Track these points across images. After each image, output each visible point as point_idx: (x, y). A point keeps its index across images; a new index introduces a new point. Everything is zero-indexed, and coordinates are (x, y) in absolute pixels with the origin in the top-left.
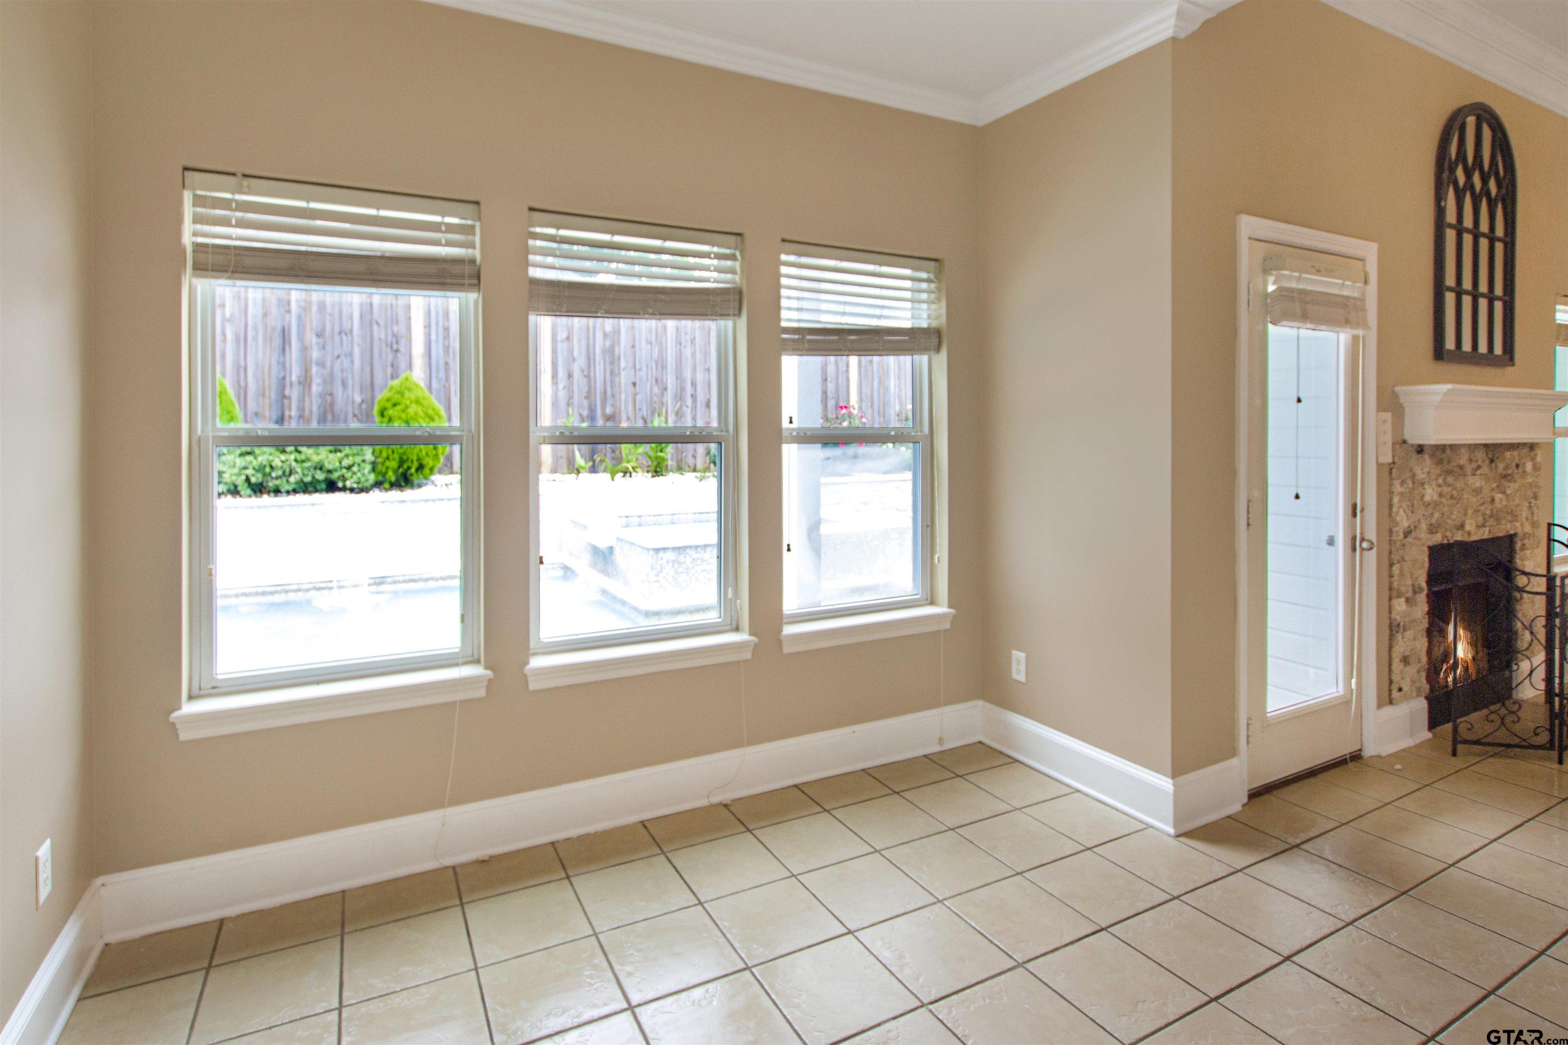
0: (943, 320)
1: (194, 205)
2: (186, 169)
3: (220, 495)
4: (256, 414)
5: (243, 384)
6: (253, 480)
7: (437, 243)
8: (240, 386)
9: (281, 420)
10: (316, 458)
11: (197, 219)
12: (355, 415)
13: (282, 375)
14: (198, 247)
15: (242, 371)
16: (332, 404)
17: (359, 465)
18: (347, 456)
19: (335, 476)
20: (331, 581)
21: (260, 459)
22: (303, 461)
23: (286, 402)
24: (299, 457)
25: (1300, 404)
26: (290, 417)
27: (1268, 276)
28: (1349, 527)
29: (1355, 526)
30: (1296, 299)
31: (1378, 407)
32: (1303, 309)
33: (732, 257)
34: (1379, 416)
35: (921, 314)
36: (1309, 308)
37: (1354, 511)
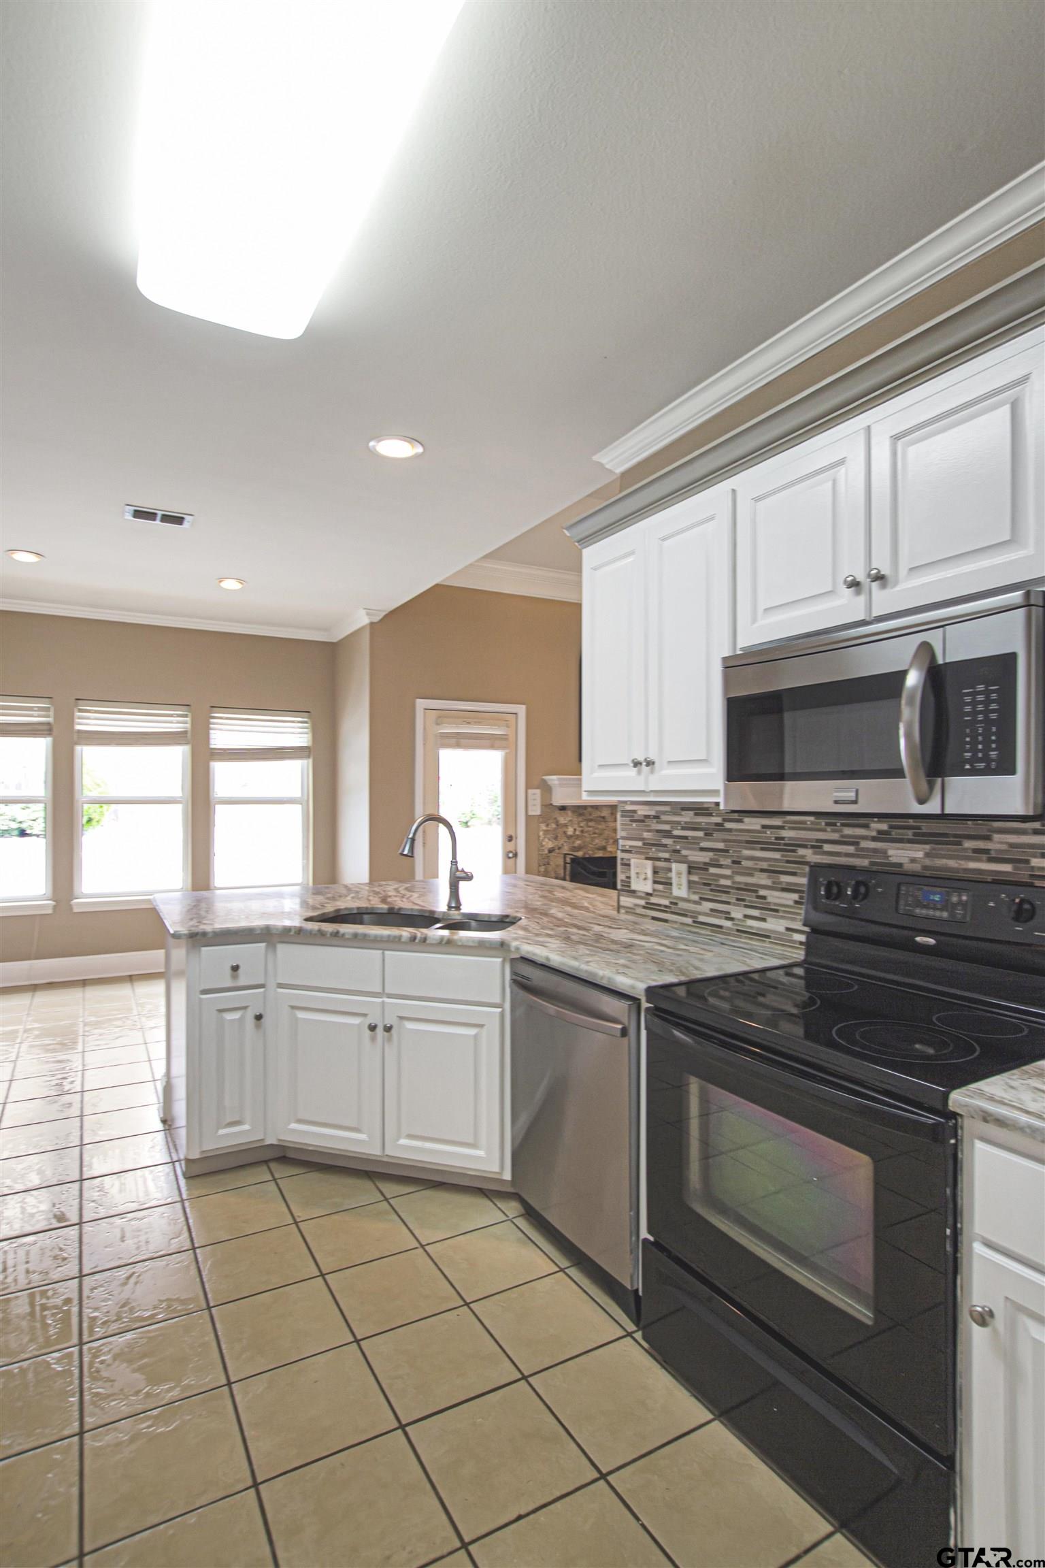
0: (310, 744)
7: (33, 716)
19: (24, 826)
27: (438, 727)
28: (504, 846)
29: (511, 846)
30: (453, 737)
31: (528, 787)
32: (458, 741)
33: (186, 716)
34: (530, 791)
35: (301, 740)
36: (463, 741)
37: (510, 839)
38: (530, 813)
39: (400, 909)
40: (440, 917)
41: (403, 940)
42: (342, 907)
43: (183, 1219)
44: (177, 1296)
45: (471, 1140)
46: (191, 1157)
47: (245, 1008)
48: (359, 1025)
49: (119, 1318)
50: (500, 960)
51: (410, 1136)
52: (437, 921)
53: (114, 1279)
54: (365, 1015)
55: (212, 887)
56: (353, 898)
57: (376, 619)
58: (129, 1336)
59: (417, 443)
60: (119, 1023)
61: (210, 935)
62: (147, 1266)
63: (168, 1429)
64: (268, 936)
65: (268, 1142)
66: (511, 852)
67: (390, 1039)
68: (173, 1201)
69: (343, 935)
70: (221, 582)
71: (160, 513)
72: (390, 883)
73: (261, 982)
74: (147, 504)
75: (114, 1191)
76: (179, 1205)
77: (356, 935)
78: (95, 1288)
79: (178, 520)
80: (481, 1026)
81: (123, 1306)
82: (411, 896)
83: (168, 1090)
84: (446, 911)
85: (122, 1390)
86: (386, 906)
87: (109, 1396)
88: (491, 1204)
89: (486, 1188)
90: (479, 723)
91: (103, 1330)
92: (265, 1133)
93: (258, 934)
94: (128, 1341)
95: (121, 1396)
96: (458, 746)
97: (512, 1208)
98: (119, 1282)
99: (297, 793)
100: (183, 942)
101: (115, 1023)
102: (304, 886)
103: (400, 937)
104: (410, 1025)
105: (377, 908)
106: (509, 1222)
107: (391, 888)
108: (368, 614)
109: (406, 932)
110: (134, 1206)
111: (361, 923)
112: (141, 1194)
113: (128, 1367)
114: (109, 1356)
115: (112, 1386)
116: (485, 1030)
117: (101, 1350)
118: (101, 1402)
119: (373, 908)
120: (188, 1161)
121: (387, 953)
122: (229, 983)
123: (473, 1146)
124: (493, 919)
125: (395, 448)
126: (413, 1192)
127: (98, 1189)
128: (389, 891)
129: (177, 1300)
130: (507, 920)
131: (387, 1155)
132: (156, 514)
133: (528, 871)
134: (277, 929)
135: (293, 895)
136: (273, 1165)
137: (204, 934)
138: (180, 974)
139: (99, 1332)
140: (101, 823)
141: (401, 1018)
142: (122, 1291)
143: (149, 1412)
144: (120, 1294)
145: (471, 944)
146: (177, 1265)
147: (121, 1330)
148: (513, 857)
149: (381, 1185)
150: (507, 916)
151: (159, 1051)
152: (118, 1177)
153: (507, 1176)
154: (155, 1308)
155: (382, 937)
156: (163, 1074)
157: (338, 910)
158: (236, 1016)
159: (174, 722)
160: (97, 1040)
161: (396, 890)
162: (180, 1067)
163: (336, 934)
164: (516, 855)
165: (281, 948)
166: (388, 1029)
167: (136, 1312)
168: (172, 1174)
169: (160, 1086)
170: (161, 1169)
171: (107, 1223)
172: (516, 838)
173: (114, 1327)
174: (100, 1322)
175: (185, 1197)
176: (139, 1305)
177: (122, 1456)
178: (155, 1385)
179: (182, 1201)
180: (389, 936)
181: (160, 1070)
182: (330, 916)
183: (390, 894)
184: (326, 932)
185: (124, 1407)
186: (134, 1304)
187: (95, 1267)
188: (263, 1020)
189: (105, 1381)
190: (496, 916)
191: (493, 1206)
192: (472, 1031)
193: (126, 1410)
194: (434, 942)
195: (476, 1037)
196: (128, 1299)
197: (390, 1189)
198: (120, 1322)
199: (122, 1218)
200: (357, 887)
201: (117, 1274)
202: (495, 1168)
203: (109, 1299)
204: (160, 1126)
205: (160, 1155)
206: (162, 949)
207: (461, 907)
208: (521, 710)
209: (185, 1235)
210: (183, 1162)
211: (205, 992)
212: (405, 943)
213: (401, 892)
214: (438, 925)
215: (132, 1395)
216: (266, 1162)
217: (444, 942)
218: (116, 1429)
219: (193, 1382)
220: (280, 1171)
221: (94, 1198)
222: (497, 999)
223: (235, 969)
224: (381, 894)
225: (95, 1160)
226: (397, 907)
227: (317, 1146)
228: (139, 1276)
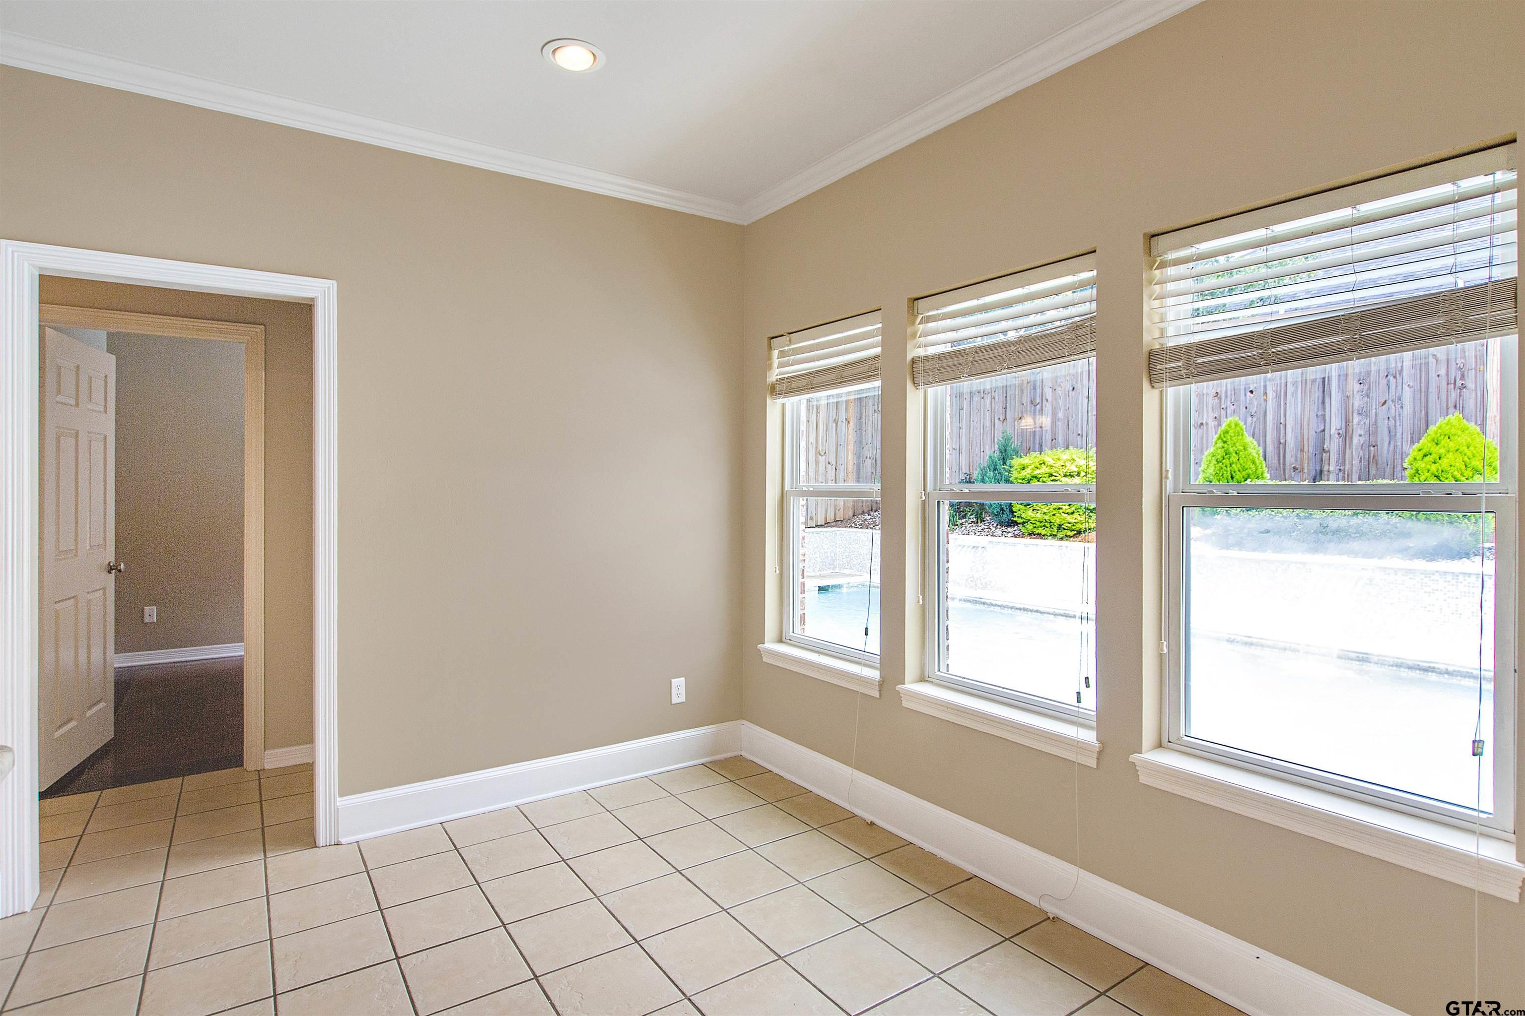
1: (779, 358)
2: (772, 339)
4: (1294, 471)
11: (779, 366)
13: (1321, 427)
16: (1376, 457)
20: (1298, 644)
23: (1325, 456)
26: (1329, 472)
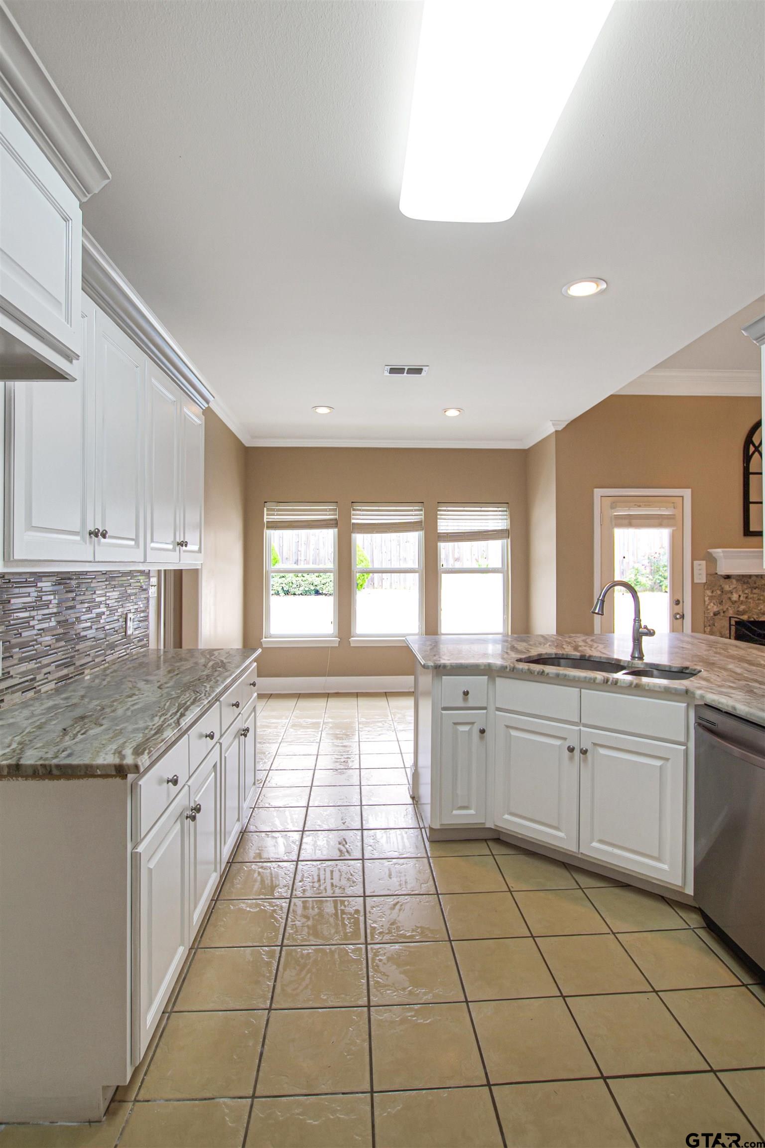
0: (509, 527)
1: (267, 511)
2: (265, 502)
3: (273, 594)
4: (287, 558)
5: (281, 546)
6: (285, 589)
7: (326, 515)
8: (280, 546)
9: (297, 562)
10: (310, 580)
11: (267, 515)
12: (329, 559)
13: (297, 540)
14: (268, 522)
15: (281, 539)
16: (318, 554)
17: (329, 583)
18: (323, 579)
19: (318, 588)
21: (288, 579)
22: (305, 581)
23: (299, 553)
24: (304, 579)
25: (624, 559)
26: (301, 560)
27: (613, 510)
28: (672, 609)
29: (678, 609)
30: (625, 518)
31: (694, 559)
32: (630, 522)
33: (421, 510)
34: (695, 562)
35: (500, 524)
36: (634, 521)
37: (677, 602)
38: (696, 581)
39: (590, 656)
40: (626, 665)
41: (597, 681)
42: (543, 653)
43: (429, 871)
44: (427, 926)
45: (656, 854)
46: (434, 827)
47: (473, 723)
48: (560, 747)
49: (390, 932)
50: (685, 705)
51: (601, 841)
52: (623, 668)
53: (385, 904)
54: (565, 739)
55: (439, 633)
56: (550, 645)
57: (560, 428)
58: (397, 946)
59: (603, 281)
60: (380, 724)
61: (449, 668)
62: (406, 899)
63: (425, 1022)
64: (488, 671)
65: (487, 826)
66: (678, 614)
67: (585, 760)
68: (421, 856)
69: (548, 674)
70: (445, 412)
71: (406, 368)
72: (578, 635)
73: (485, 705)
74: (397, 363)
75: (383, 841)
76: (426, 860)
77: (558, 675)
78: (374, 907)
79: (418, 371)
80: (667, 759)
81: (392, 924)
82: (598, 646)
83: (416, 776)
84: (630, 660)
85: (393, 984)
86: (578, 654)
87: (385, 986)
88: (673, 911)
89: (668, 897)
90: (649, 506)
91: (380, 938)
92: (486, 820)
93: (482, 669)
94: (397, 950)
95: (393, 989)
96: (630, 525)
97: (694, 920)
98: (390, 906)
99: (498, 564)
100: (430, 671)
101: (377, 724)
102: (505, 635)
103: (595, 679)
104: (602, 751)
105: (572, 654)
106: (691, 930)
107: (580, 639)
108: (553, 425)
109: (599, 676)
110: (396, 855)
111: (559, 665)
112: (401, 847)
113: (396, 969)
114: (385, 957)
115: (387, 979)
116: (669, 764)
117: (380, 952)
118: (382, 989)
119: (567, 655)
120: (431, 829)
121: (582, 690)
122: (460, 703)
123: (658, 859)
124: (673, 670)
125: (583, 289)
126: (602, 887)
127: (373, 838)
128: (578, 642)
129: (428, 928)
130: (687, 671)
131: (582, 853)
132: (404, 369)
133: (694, 630)
134: (496, 667)
135: (495, 642)
136: (490, 843)
137: (445, 666)
138: (427, 694)
139: (377, 938)
140: (363, 587)
141: (595, 744)
142: (391, 913)
143: (412, 1006)
144: (390, 915)
145: (657, 689)
146: (426, 904)
147: (392, 941)
148: (680, 618)
149: (576, 876)
150: (687, 668)
151: (409, 747)
152: (385, 832)
153: (690, 890)
154: (413, 931)
155: (579, 678)
156: (412, 764)
157: (540, 655)
158: (466, 728)
159: (413, 515)
160: (367, 735)
161: (584, 641)
162: (426, 760)
163: (542, 673)
164: (683, 617)
165: (499, 681)
166: (584, 752)
167: (401, 931)
168: (420, 837)
169: (410, 772)
170: (413, 832)
171: (380, 863)
172: (683, 602)
173: (387, 938)
174: (378, 931)
175: (429, 855)
176: (403, 926)
177: (395, 1031)
178: (416, 987)
179: (428, 857)
180: (586, 677)
181: (409, 760)
182: (534, 659)
183: (580, 644)
184: (534, 671)
185: (395, 997)
186: (399, 925)
187: (374, 892)
188: (485, 734)
189: (383, 975)
190: (675, 667)
191: (675, 913)
192: (658, 763)
193: (396, 1000)
194: (624, 685)
195: (661, 767)
196: (395, 920)
197: (584, 881)
198: (390, 935)
199: (389, 862)
200: (551, 637)
201: (387, 900)
202: (679, 882)
203: (383, 917)
204: (410, 801)
205: (410, 822)
206: (413, 675)
207: (644, 658)
208: (687, 493)
209: (431, 882)
210: (428, 830)
211: (445, 709)
212: (599, 684)
213: (589, 643)
214: (624, 672)
215: (400, 990)
216: (486, 840)
217: (633, 686)
218: (390, 1011)
219: (441, 993)
220: (497, 849)
221: (371, 844)
222: (682, 739)
223: (466, 693)
224: (572, 644)
225: (370, 817)
226: (587, 655)
227: (526, 836)
228: (401, 905)
